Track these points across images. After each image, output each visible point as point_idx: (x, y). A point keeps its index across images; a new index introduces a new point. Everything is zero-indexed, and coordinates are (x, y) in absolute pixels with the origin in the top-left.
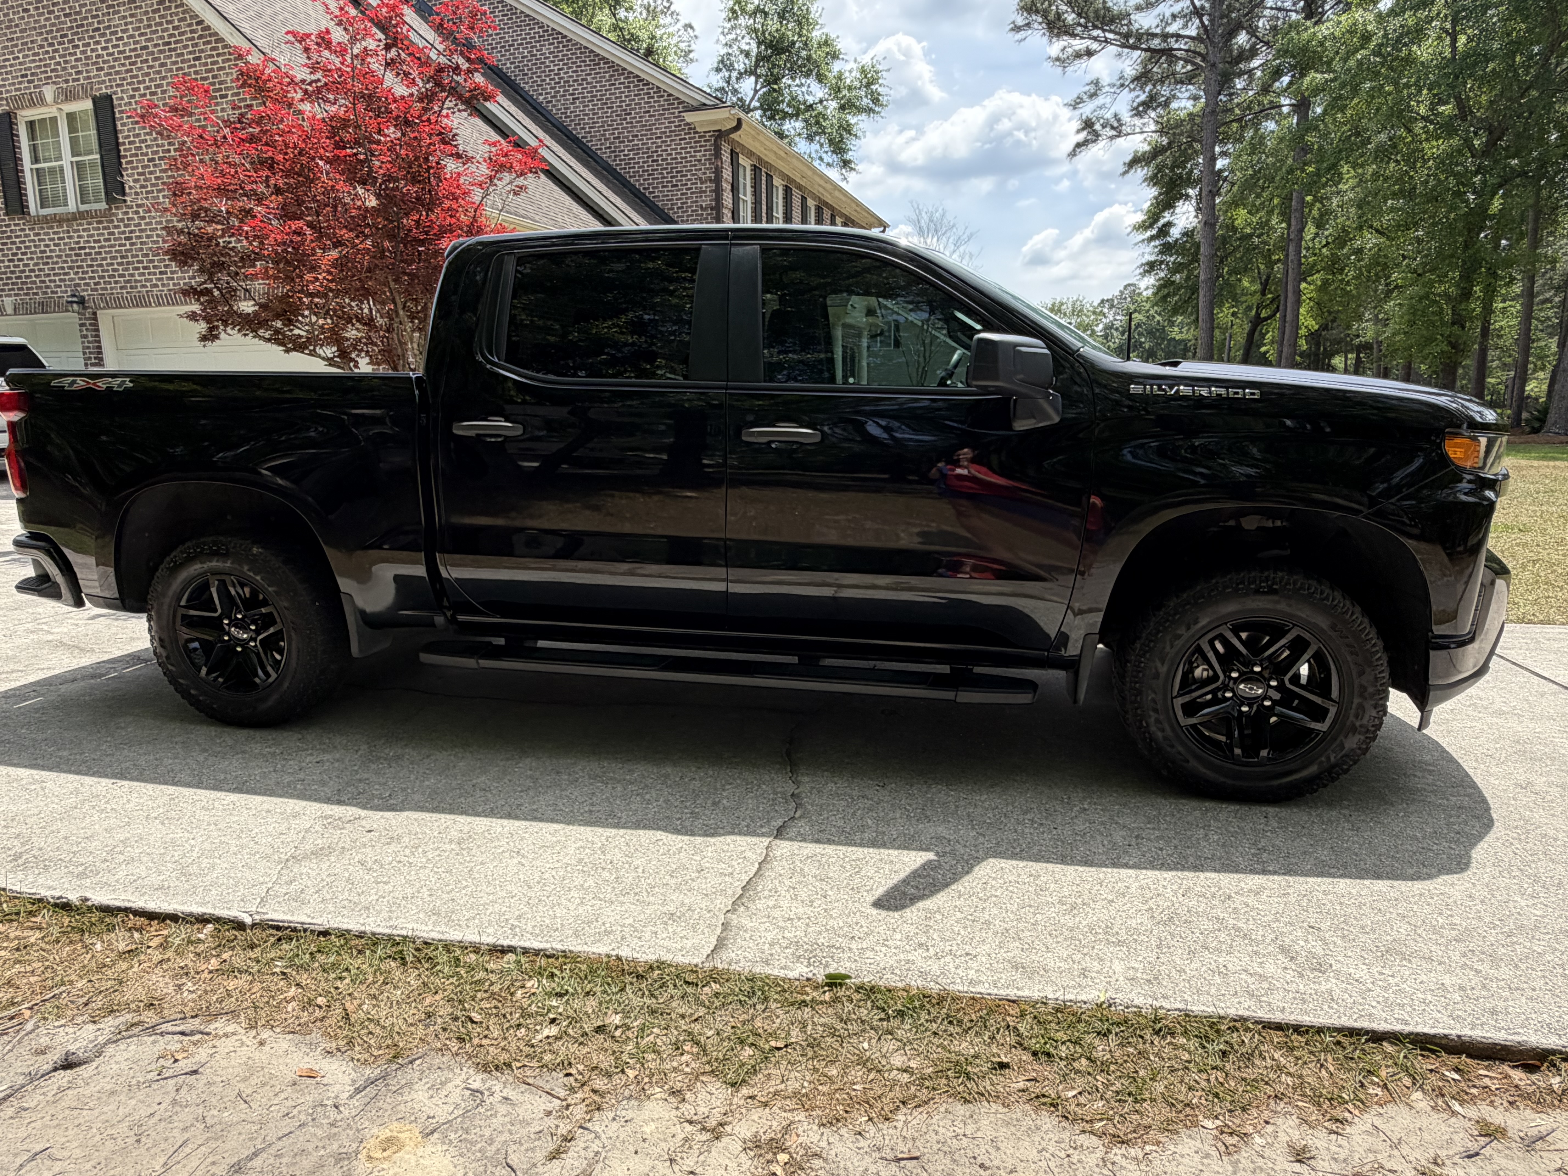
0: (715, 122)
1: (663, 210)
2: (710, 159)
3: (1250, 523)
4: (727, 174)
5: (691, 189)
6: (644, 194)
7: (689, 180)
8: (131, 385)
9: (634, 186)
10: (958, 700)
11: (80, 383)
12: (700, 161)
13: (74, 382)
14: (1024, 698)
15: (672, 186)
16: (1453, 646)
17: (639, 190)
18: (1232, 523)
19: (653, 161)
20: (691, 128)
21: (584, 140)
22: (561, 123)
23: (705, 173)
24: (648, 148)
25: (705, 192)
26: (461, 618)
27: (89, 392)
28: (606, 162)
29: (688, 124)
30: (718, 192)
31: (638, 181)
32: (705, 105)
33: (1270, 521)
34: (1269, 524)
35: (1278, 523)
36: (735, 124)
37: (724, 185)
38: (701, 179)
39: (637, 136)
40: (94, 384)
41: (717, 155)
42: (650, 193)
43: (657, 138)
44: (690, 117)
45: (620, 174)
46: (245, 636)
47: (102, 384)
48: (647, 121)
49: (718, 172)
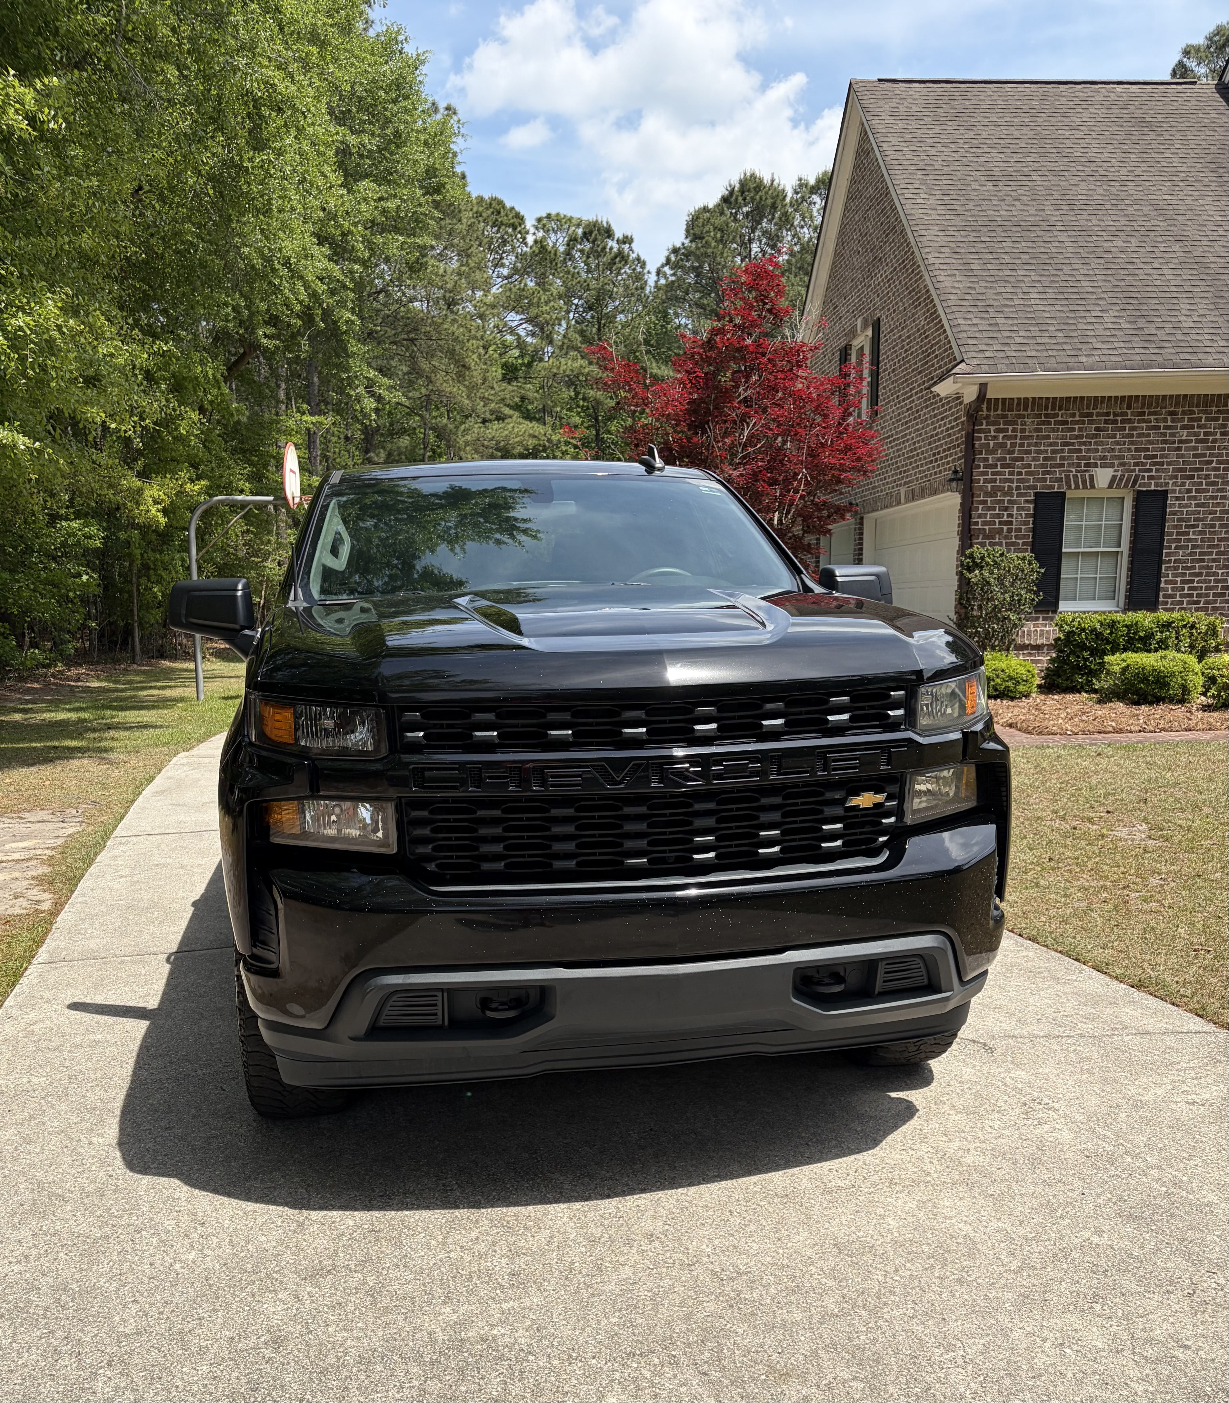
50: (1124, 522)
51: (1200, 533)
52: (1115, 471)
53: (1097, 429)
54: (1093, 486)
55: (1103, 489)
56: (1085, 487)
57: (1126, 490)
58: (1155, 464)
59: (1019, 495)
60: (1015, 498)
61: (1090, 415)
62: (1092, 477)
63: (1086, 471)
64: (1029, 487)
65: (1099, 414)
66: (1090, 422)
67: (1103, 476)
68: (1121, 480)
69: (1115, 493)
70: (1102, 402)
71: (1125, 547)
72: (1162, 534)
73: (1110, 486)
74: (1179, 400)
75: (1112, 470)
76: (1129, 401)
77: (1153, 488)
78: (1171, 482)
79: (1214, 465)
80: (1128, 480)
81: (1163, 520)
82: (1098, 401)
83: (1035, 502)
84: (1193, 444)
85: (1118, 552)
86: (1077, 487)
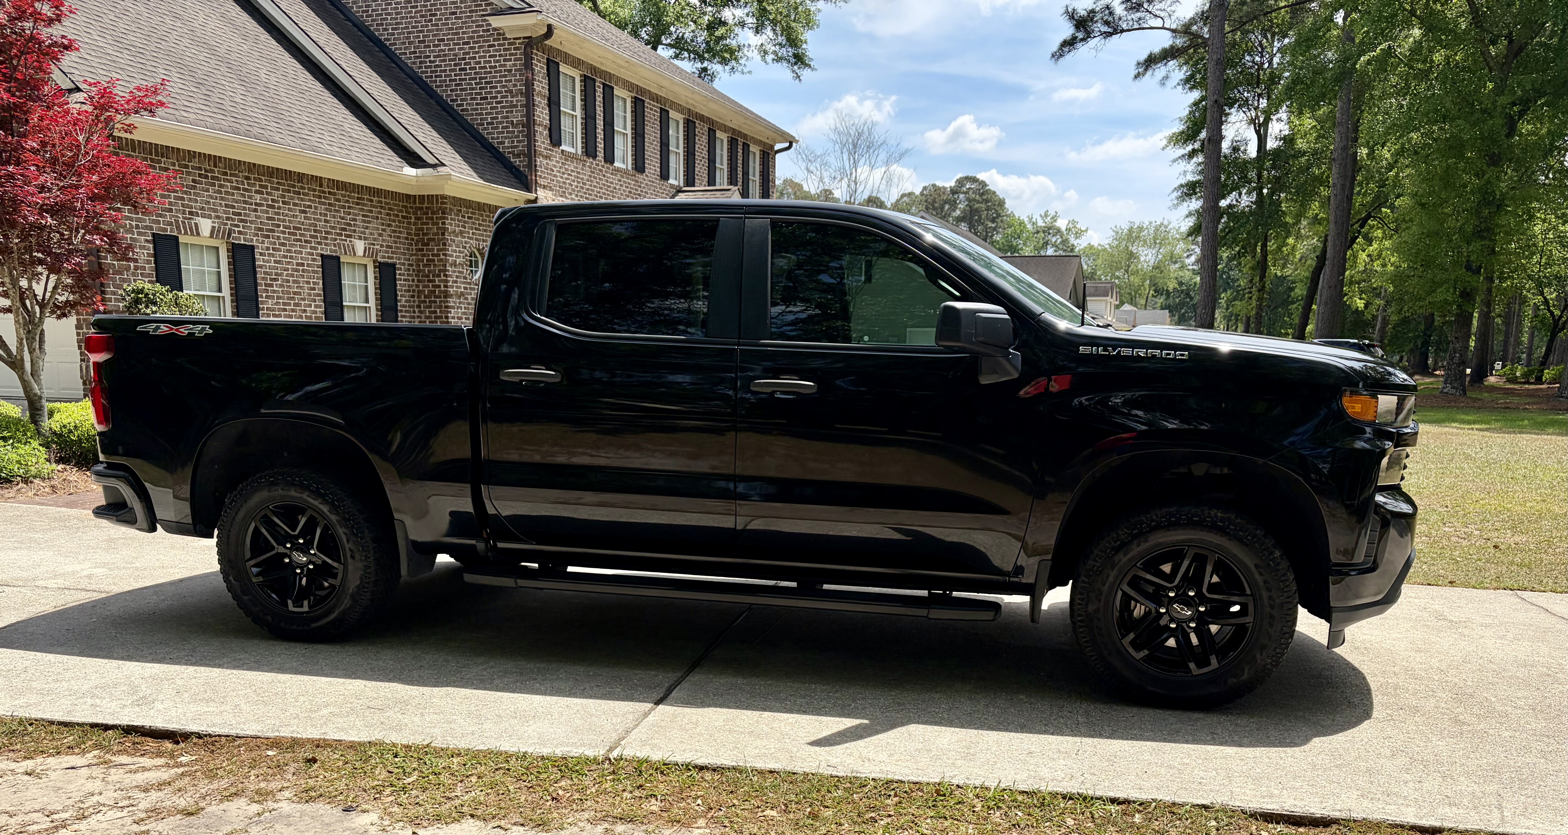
0: (524, 28)
1: (472, 126)
2: (520, 70)
3: (1199, 469)
4: (541, 86)
5: (501, 102)
6: (452, 107)
7: (499, 92)
8: (211, 331)
9: (441, 97)
10: (930, 616)
11: (164, 328)
12: (510, 71)
13: (158, 328)
14: (988, 615)
15: (482, 99)
16: (1353, 573)
17: (446, 102)
18: (1182, 470)
19: (460, 70)
20: (499, 34)
21: (388, 43)
22: (363, 23)
23: (515, 86)
24: (455, 55)
25: (516, 106)
26: (500, 545)
27: (171, 337)
28: (411, 68)
29: (495, 29)
30: (530, 106)
31: (446, 91)
32: (512, 8)
33: (1218, 469)
34: (1217, 471)
35: (1226, 471)
36: (545, 30)
37: (537, 99)
38: (511, 92)
39: (443, 40)
40: (177, 330)
41: (528, 65)
42: (458, 105)
43: (464, 44)
44: (496, 22)
45: (425, 83)
46: (305, 559)
47: (184, 331)
48: (453, 24)
49: (529, 85)
50: (222, 270)
51: (281, 286)
52: (213, 222)
53: (194, 181)
54: (198, 234)
55: (205, 237)
56: (192, 234)
57: (221, 241)
58: (242, 221)
59: (139, 234)
60: (136, 236)
61: (187, 167)
62: (196, 224)
63: (190, 219)
64: (146, 227)
65: (193, 168)
66: (188, 173)
67: (206, 225)
68: (219, 231)
69: (214, 243)
70: (194, 157)
71: (226, 292)
72: (256, 284)
73: (211, 236)
74: (252, 167)
75: (210, 221)
76: (216, 160)
77: (242, 242)
78: (255, 239)
79: (281, 228)
80: (224, 232)
81: (255, 273)
82: (192, 155)
83: (154, 242)
84: (265, 208)
85: (219, 297)
86: (186, 233)
